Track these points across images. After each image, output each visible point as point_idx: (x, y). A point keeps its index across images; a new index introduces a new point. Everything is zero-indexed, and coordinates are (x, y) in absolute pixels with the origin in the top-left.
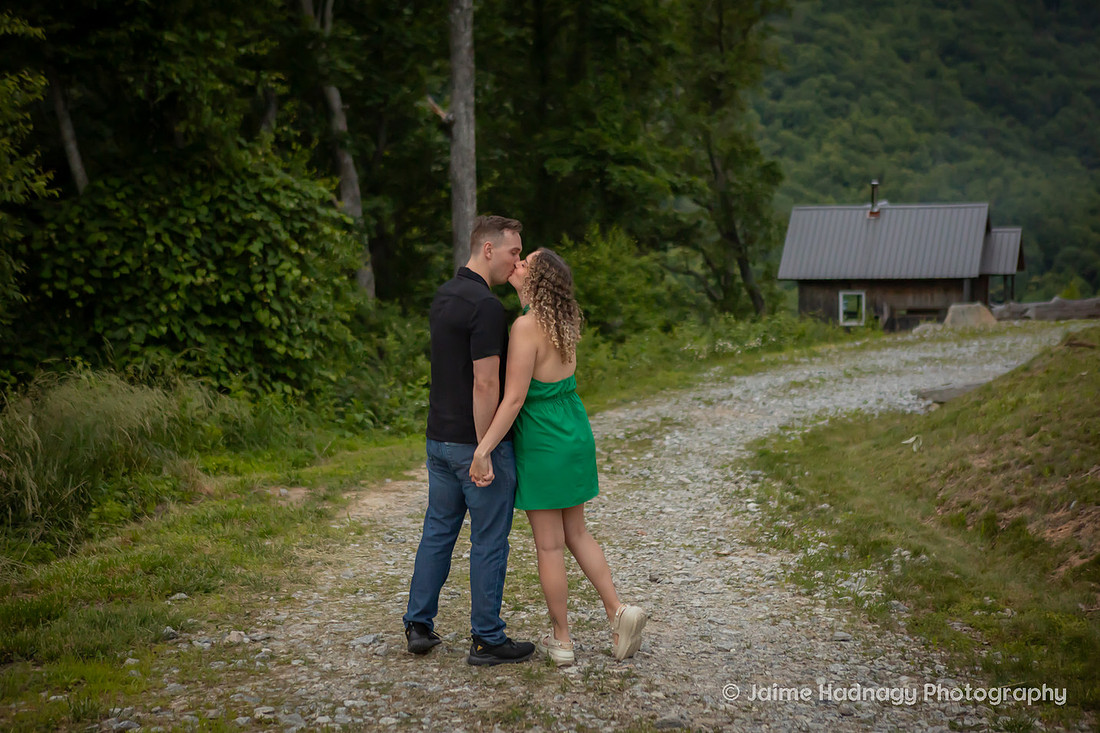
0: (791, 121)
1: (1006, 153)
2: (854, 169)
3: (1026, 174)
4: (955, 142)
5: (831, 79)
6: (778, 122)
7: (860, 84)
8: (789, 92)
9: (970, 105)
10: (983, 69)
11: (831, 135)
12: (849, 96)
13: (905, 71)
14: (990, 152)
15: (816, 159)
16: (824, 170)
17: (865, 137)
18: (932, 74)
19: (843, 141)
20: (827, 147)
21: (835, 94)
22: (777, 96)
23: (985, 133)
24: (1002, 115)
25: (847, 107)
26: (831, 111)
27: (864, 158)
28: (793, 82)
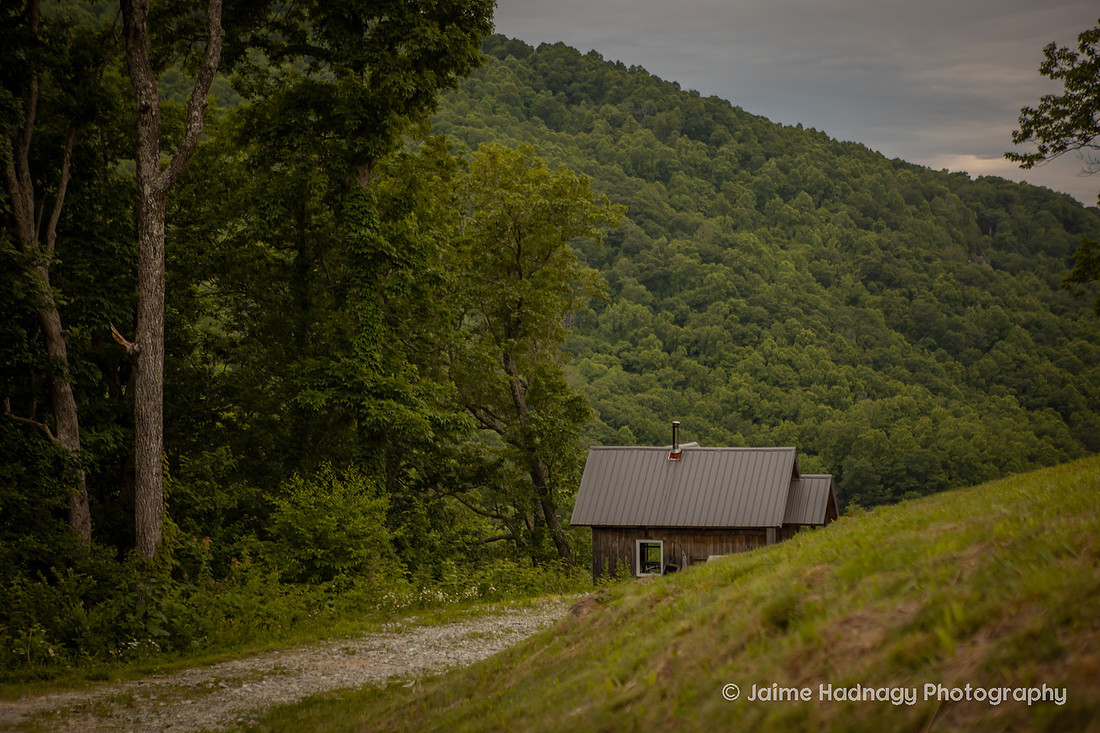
0: (696, 349)
1: (935, 391)
2: (766, 404)
3: (957, 415)
4: (878, 377)
5: (742, 303)
6: (682, 349)
7: (772, 311)
8: (694, 316)
9: (896, 335)
10: (911, 296)
11: (741, 365)
12: (760, 322)
13: (823, 297)
14: (918, 388)
15: (724, 391)
16: (733, 404)
17: (778, 369)
18: (854, 301)
19: (754, 372)
20: (735, 378)
21: (745, 320)
22: (681, 321)
23: (913, 367)
24: (932, 348)
25: (759, 335)
26: (740, 339)
27: (778, 392)
28: (699, 306)
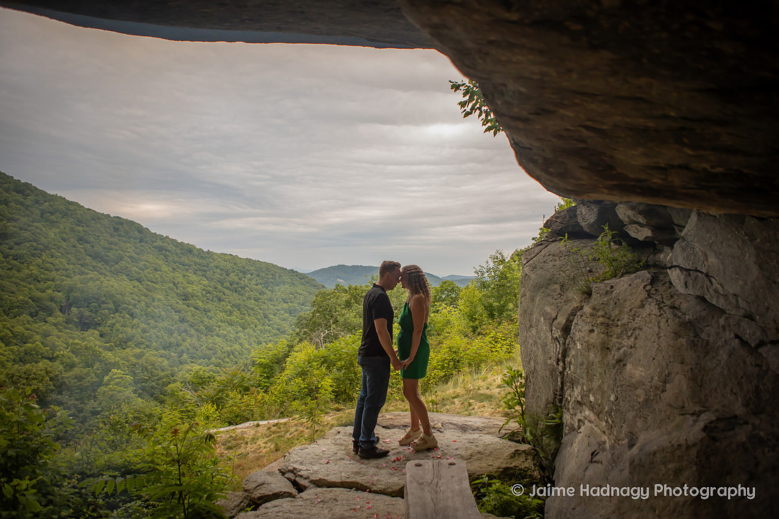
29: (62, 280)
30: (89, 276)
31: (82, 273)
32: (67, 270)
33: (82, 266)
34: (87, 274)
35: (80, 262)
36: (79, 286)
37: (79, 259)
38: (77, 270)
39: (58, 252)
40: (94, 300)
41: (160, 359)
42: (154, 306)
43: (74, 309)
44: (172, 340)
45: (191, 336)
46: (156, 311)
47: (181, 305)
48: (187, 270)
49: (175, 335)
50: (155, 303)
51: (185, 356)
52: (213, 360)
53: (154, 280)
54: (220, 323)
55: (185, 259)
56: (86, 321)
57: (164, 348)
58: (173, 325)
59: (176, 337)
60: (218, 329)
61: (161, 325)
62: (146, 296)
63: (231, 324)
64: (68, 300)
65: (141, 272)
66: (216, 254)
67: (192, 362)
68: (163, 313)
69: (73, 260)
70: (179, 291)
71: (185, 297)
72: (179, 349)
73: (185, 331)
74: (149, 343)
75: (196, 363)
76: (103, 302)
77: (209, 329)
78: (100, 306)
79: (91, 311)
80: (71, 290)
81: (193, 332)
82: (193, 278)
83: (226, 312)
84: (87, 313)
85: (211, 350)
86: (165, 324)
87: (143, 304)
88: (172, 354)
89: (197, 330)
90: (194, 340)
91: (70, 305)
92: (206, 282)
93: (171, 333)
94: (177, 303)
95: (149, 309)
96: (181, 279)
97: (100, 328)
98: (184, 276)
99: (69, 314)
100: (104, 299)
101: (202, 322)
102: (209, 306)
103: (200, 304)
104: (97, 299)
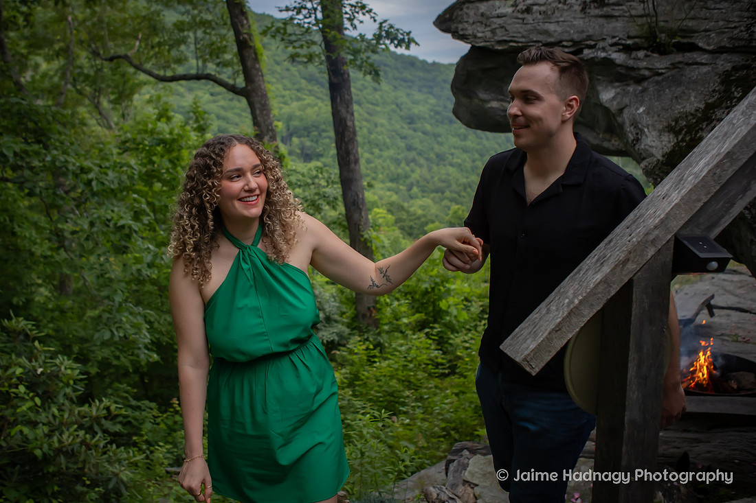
29: (281, 109)
30: (306, 102)
31: (299, 99)
32: (283, 96)
33: (298, 90)
34: (304, 99)
35: (296, 87)
36: (298, 113)
37: (294, 84)
38: (293, 96)
39: (274, 77)
40: (314, 129)
41: (388, 193)
42: (377, 133)
43: (295, 140)
44: (400, 171)
45: (421, 166)
46: (380, 137)
47: (407, 131)
48: (410, 87)
49: (403, 165)
50: (379, 129)
51: (415, 189)
52: (447, 194)
53: (374, 102)
54: (453, 151)
55: (406, 75)
56: (308, 152)
57: (392, 180)
58: (399, 154)
59: (403, 168)
60: (450, 157)
61: (386, 154)
62: (367, 121)
63: (465, 150)
64: (288, 129)
65: (359, 93)
66: (443, 65)
67: (423, 197)
68: (388, 140)
69: (289, 85)
70: (402, 114)
71: (411, 120)
72: (408, 181)
73: (414, 160)
74: (373, 175)
75: (428, 197)
76: (324, 131)
77: (441, 158)
78: (320, 135)
79: (312, 141)
80: (290, 118)
81: (422, 161)
82: (418, 96)
83: (459, 136)
84: (308, 143)
85: (444, 181)
86: (391, 152)
87: (365, 131)
88: (401, 187)
89: (427, 159)
90: (425, 171)
91: (291, 135)
92: (433, 101)
93: (397, 162)
94: (402, 127)
95: (373, 137)
96: (404, 99)
97: (323, 160)
98: (408, 95)
99: (291, 145)
100: (323, 127)
101: (432, 149)
102: (440, 130)
103: (428, 127)
104: (317, 128)
